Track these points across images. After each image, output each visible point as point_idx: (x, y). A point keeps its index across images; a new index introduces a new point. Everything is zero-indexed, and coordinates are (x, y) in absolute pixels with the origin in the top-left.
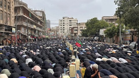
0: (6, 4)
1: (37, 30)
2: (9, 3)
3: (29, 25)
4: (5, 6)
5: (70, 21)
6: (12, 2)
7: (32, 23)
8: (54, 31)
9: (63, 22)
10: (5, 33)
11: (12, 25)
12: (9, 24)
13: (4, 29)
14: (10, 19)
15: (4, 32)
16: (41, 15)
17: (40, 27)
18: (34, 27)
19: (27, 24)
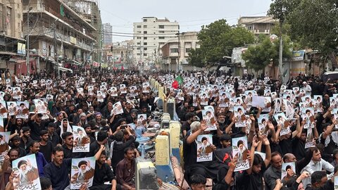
3: (60, 37)
5: (161, 27)
7: (66, 31)
8: (122, 52)
9: (142, 30)
11: (17, 37)
12: (9, 34)
14: (12, 20)
16: (89, 13)
17: (88, 42)
18: (73, 40)
19: (55, 35)
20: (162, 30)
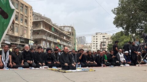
0: (23, 18)
1: (62, 44)
2: (27, 17)
4: (22, 20)
5: (104, 36)
6: (30, 16)
8: (88, 48)
9: (95, 38)
10: (20, 45)
11: (29, 38)
13: (19, 41)
14: (27, 32)
15: (19, 43)
17: (67, 42)
18: (58, 41)
19: (46, 38)
20: (104, 38)
